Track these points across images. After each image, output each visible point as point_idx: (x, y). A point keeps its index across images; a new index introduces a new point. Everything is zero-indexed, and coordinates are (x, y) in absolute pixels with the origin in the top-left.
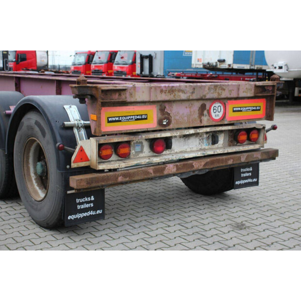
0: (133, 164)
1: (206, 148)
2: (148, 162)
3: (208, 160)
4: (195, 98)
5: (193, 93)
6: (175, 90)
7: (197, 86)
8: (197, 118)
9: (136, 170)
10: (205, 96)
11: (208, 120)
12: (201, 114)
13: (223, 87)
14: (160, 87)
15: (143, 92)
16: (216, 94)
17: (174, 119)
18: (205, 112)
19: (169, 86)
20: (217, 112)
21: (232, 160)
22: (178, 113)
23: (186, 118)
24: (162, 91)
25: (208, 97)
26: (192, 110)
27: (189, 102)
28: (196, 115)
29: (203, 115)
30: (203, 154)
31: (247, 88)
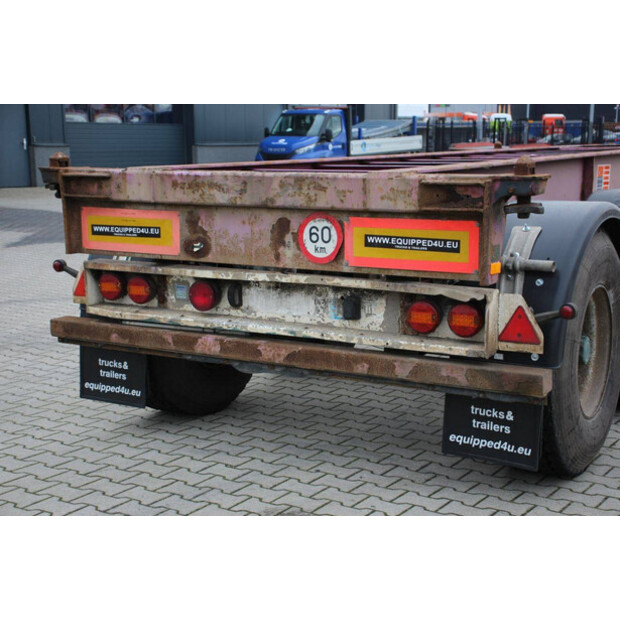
0: (145, 319)
1: (335, 324)
2: (171, 321)
3: (300, 348)
4: (248, 203)
5: (242, 192)
6: (203, 183)
7: (251, 177)
8: (269, 249)
9: (141, 329)
10: (272, 201)
11: (296, 257)
12: (278, 240)
13: (320, 182)
14: (171, 176)
15: (139, 184)
16: (302, 197)
17: (217, 244)
18: (289, 238)
19: (188, 175)
20: (320, 241)
21: (366, 366)
22: (226, 233)
23: (242, 246)
24: (175, 184)
25: (279, 202)
26: (256, 229)
27: (250, 212)
28: (266, 242)
29: (284, 244)
30: (292, 332)
31: (392, 189)
